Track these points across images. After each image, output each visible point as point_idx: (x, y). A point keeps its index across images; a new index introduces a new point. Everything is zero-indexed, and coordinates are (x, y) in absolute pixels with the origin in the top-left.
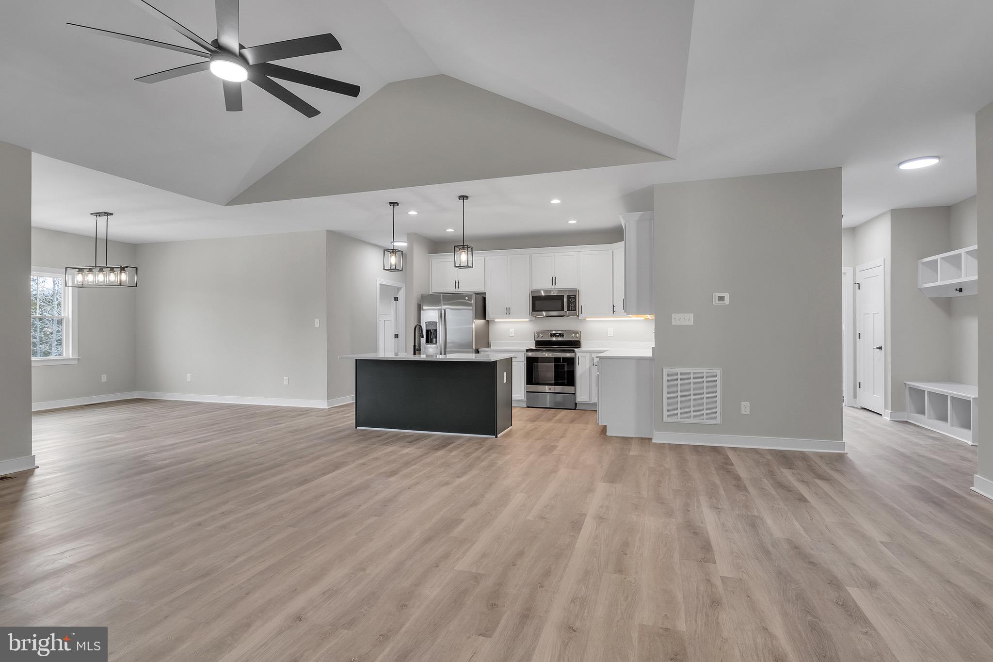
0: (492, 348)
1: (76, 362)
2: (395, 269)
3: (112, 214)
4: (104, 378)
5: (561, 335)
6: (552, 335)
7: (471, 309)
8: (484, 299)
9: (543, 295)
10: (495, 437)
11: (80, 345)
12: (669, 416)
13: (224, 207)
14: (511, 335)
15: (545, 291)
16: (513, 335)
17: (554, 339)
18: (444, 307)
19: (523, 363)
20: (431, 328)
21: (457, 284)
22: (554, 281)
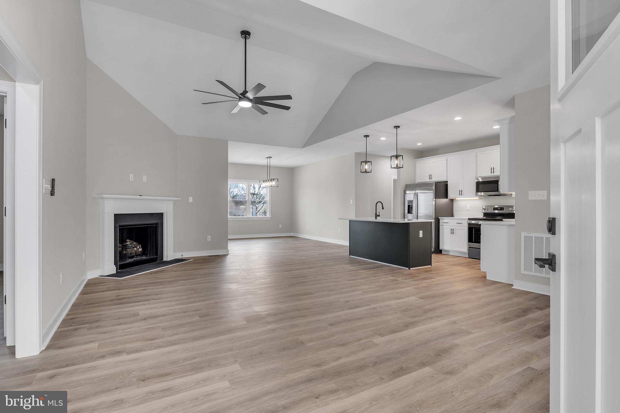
0: (455, 217)
1: (270, 219)
2: (366, 172)
3: (271, 157)
4: (280, 226)
5: (502, 209)
6: (495, 209)
7: (432, 193)
8: (447, 185)
9: (481, 181)
10: (408, 269)
11: (272, 213)
12: (525, 269)
13: (301, 149)
14: (467, 209)
15: (483, 178)
16: (469, 209)
17: (496, 211)
18: (417, 191)
19: (467, 227)
20: (410, 204)
21: (430, 177)
22: (492, 170)
